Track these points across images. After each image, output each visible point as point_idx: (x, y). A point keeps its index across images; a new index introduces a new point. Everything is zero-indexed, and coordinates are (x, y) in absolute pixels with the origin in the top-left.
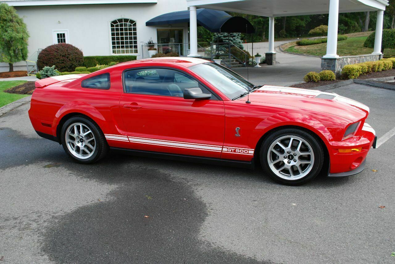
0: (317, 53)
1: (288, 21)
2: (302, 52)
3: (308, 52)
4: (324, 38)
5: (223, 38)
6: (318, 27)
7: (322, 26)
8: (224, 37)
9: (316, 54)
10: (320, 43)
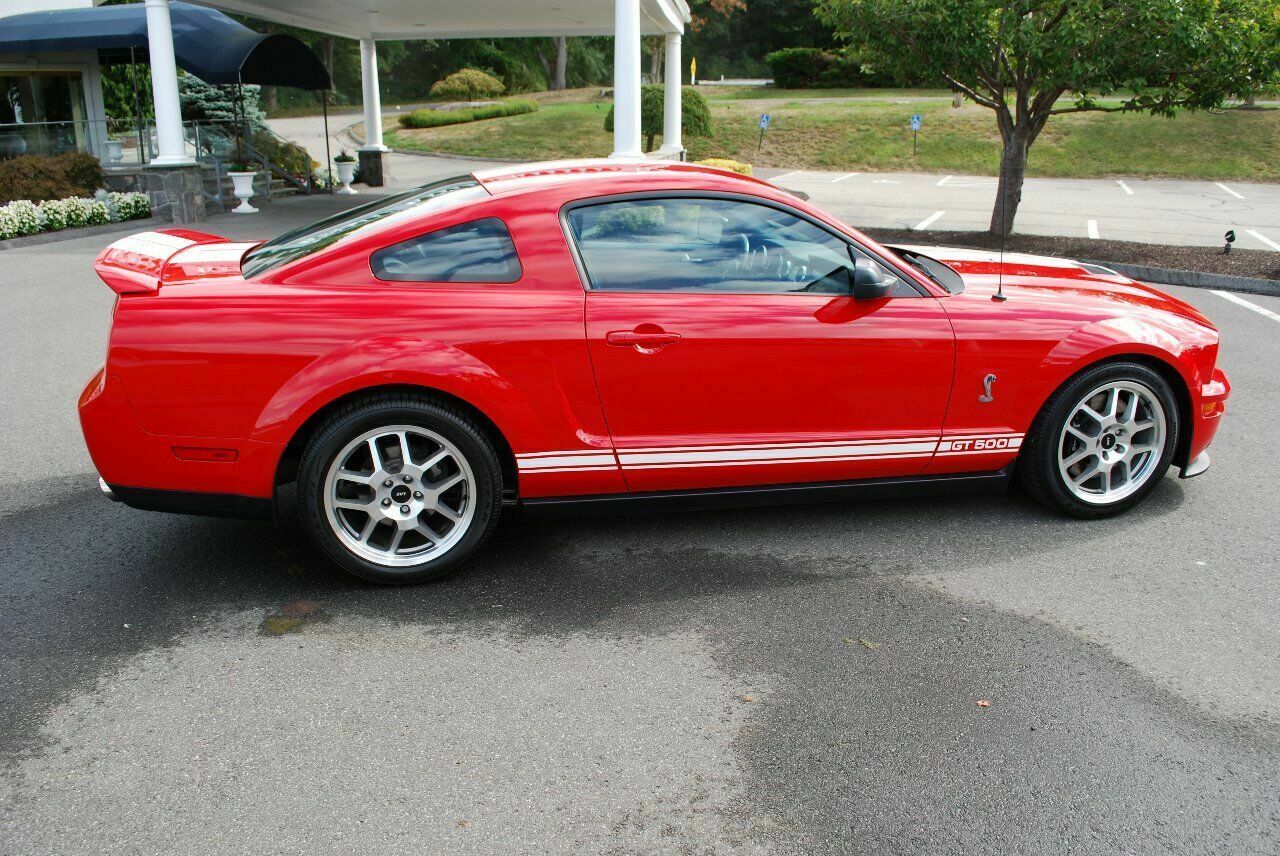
0: (472, 150)
1: (341, 56)
2: (428, 148)
3: (446, 145)
4: (480, 107)
5: (204, 102)
6: (456, 75)
7: (465, 70)
8: (208, 99)
9: (472, 153)
10: (470, 121)
